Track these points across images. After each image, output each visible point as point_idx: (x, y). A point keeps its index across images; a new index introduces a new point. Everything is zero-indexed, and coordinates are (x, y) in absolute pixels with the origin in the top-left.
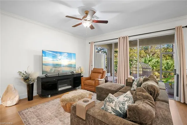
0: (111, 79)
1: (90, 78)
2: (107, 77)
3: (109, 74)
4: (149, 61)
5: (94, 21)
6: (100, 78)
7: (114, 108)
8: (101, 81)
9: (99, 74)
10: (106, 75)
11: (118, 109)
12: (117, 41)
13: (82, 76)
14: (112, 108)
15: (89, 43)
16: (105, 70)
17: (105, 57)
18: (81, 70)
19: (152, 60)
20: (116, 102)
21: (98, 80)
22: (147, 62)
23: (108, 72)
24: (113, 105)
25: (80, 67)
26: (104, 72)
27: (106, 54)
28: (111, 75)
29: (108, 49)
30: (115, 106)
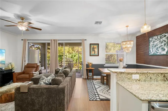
0: (44, 72)
1: (23, 73)
2: (41, 70)
3: (43, 68)
4: (75, 56)
5: (29, 27)
6: (34, 71)
7: (45, 82)
8: (35, 73)
9: (33, 68)
10: (40, 69)
11: (47, 82)
12: (49, 41)
13: (14, 72)
14: (44, 82)
15: (22, 40)
16: (39, 64)
17: (39, 53)
18: (12, 66)
19: (76, 55)
20: (46, 79)
21: (33, 73)
22: (73, 57)
23: (42, 66)
24: (44, 81)
25: (10, 63)
26: (38, 66)
27: (40, 50)
28: (45, 69)
29: (42, 46)
30: (45, 81)
